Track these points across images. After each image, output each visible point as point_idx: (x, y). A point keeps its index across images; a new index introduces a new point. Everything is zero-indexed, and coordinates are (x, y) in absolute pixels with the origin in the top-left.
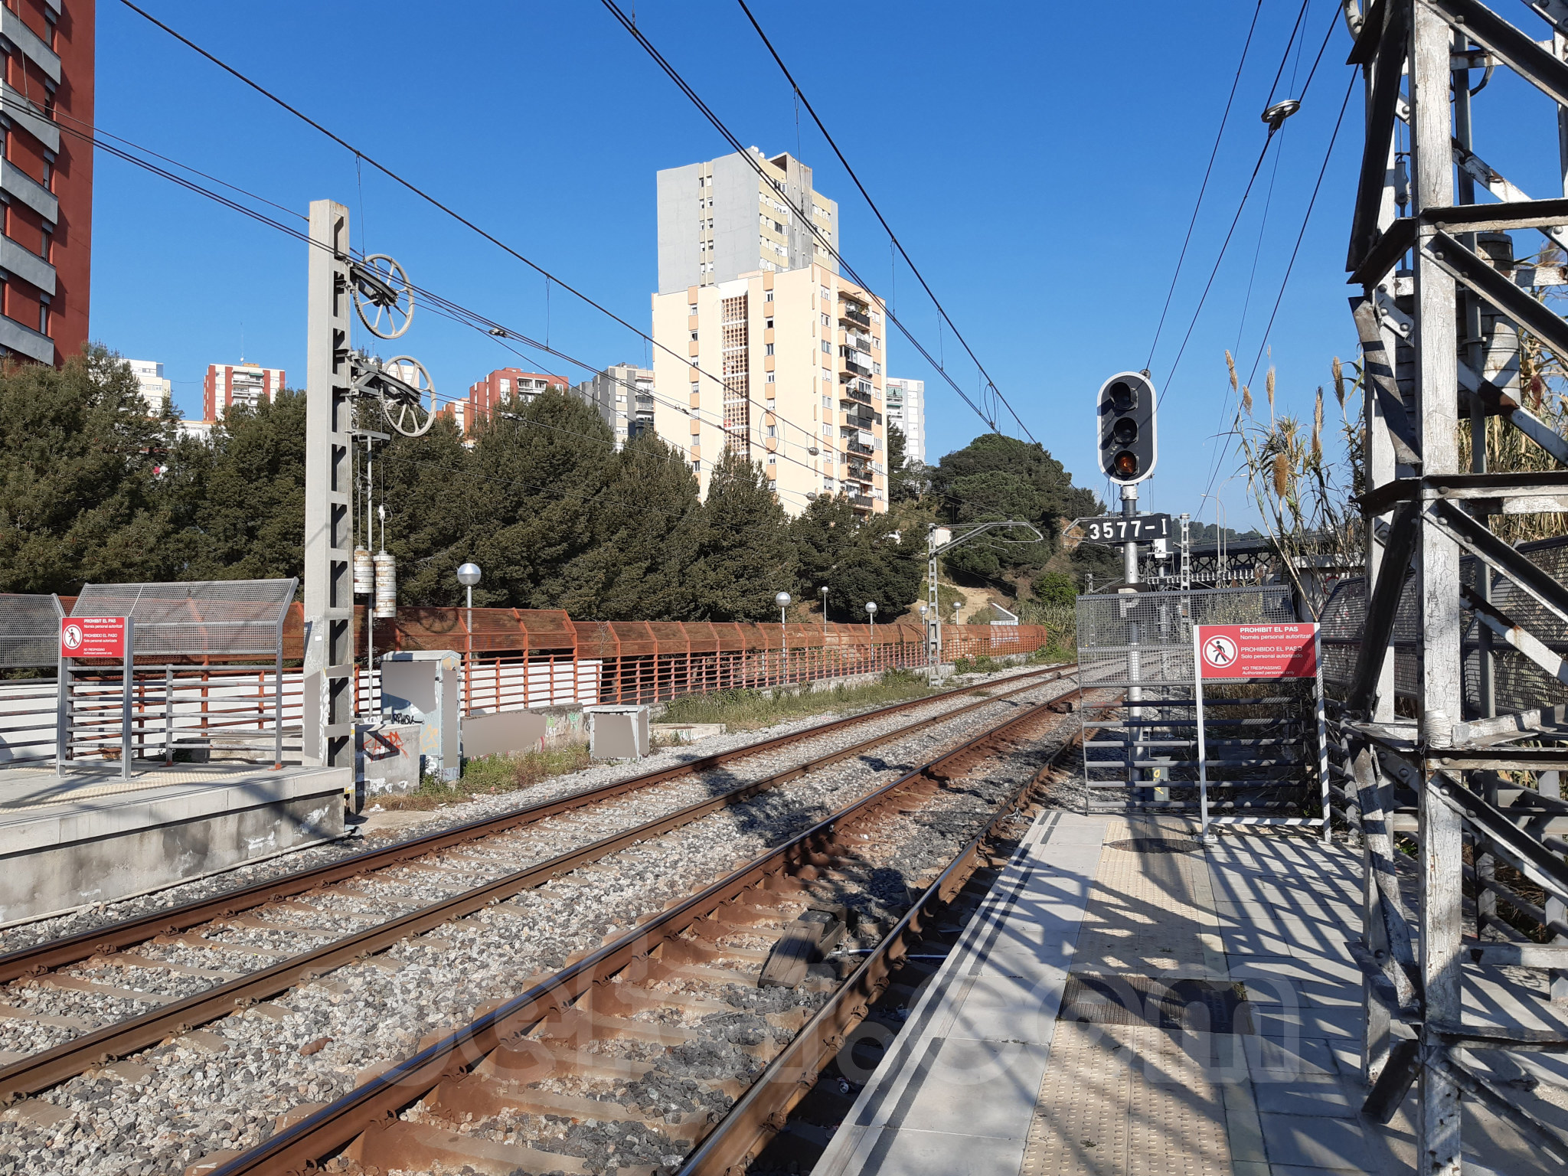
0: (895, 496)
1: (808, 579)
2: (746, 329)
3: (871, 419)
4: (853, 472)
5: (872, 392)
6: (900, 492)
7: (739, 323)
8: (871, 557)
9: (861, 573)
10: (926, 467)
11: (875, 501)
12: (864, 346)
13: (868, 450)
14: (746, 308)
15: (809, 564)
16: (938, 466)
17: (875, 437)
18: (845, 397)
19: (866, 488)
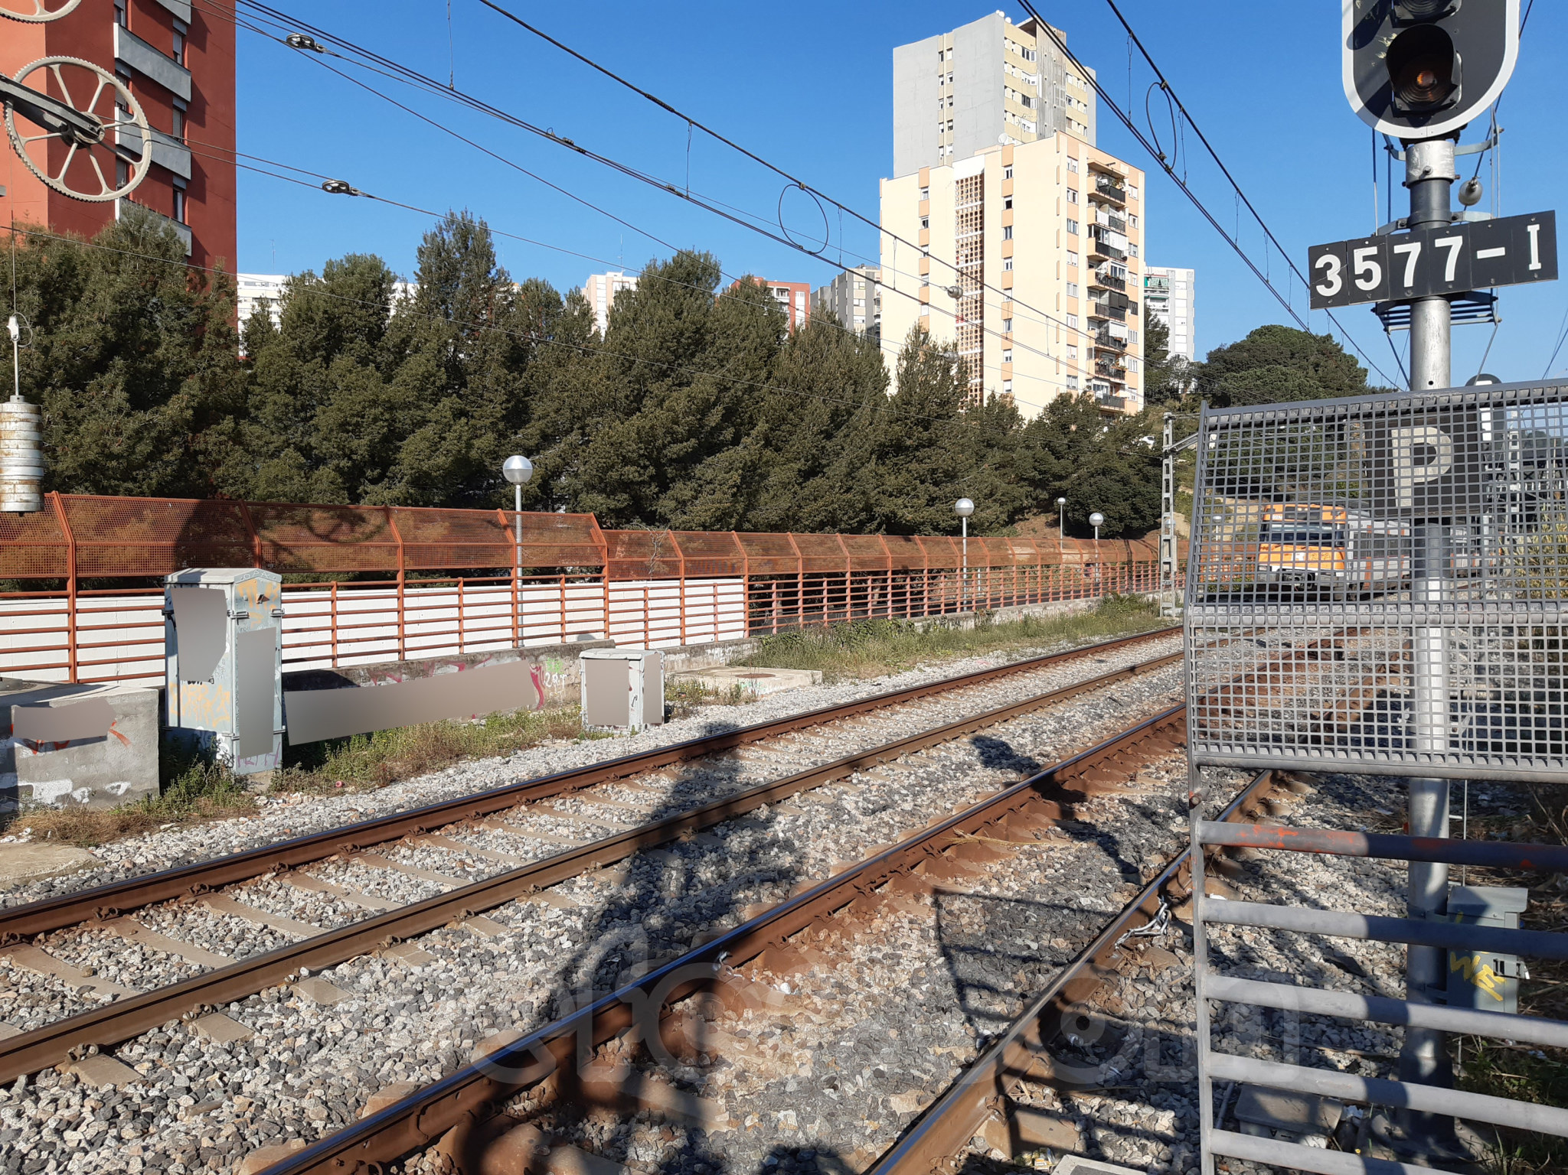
0: (1154, 395)
1: (1044, 489)
2: (982, 212)
3: (1124, 308)
4: (1102, 368)
5: (1127, 277)
6: (1160, 392)
7: (973, 205)
8: (1117, 464)
9: (1105, 482)
10: (1192, 364)
11: (1127, 403)
12: (1117, 225)
13: (1120, 343)
14: (982, 188)
15: (1045, 472)
16: (1205, 361)
17: (1130, 330)
18: (1094, 283)
19: (1117, 387)
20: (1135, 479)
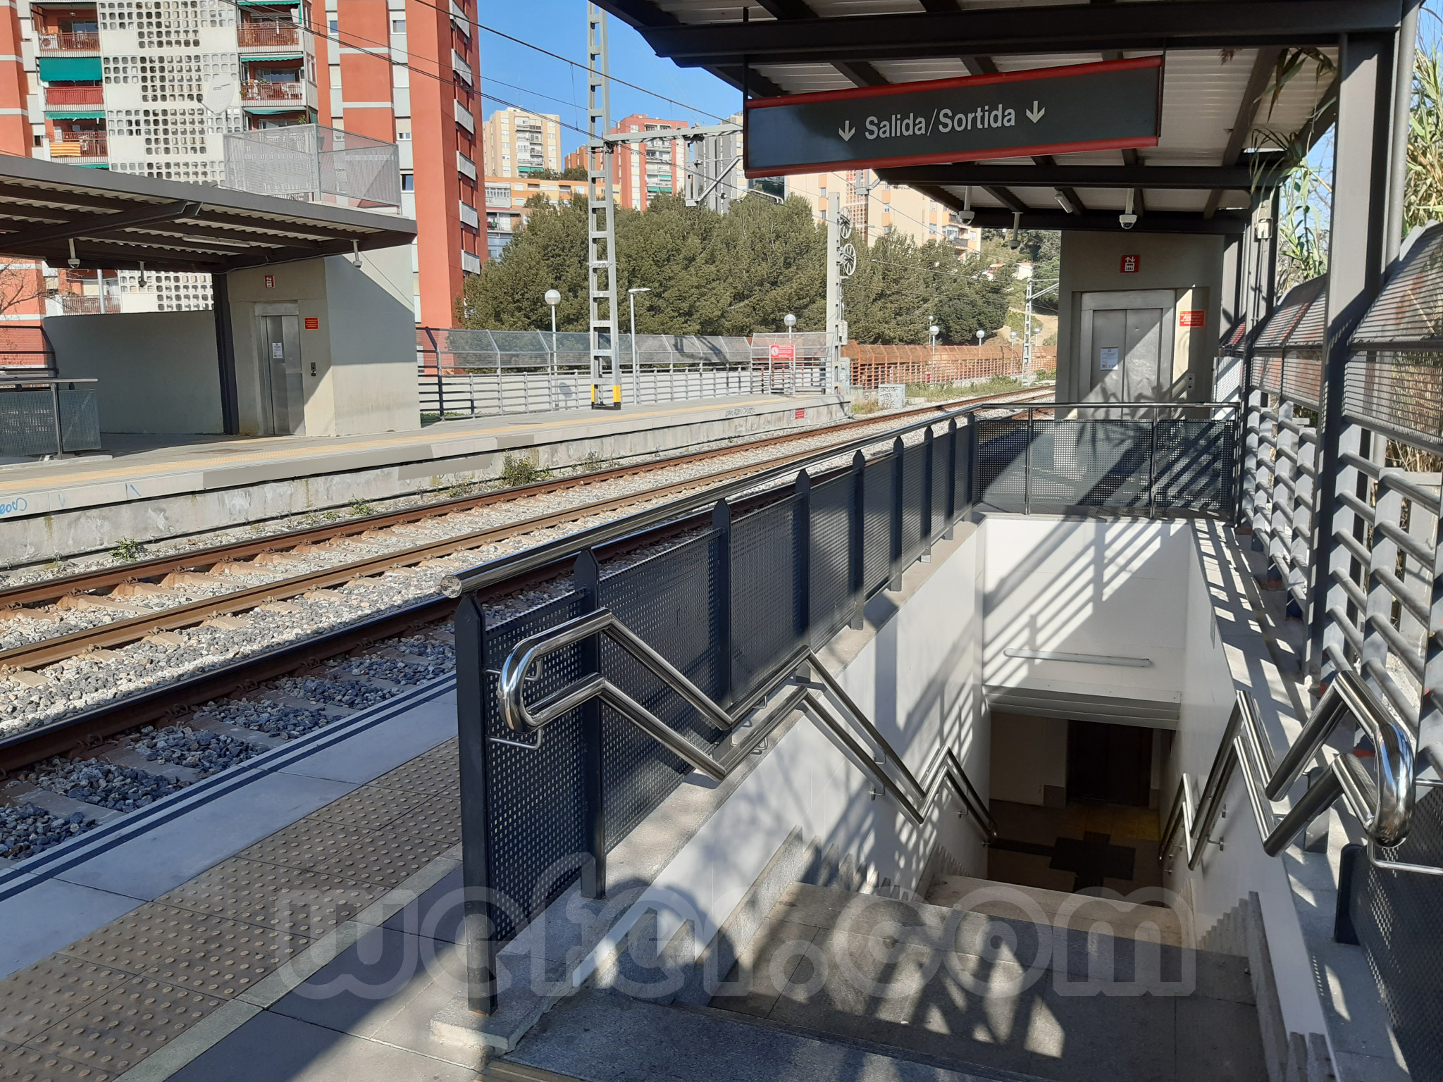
11: (969, 243)
19: (963, 231)
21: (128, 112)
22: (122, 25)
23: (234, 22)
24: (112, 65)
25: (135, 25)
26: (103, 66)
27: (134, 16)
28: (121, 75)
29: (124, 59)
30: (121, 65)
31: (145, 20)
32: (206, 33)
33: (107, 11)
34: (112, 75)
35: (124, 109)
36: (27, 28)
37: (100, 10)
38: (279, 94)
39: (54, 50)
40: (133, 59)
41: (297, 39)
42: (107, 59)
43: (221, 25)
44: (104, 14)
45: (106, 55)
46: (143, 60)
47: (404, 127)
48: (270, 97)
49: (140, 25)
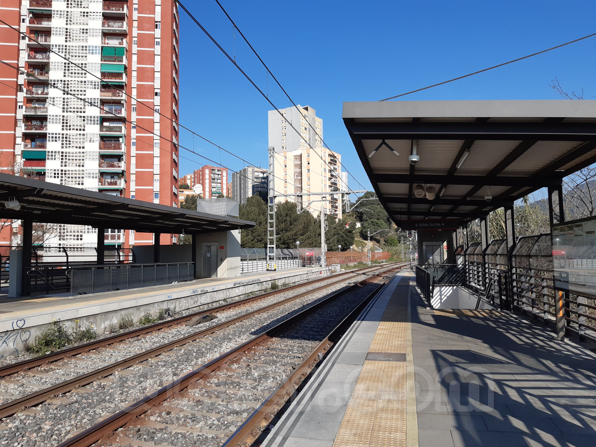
0: (344, 213)
2: (301, 164)
3: (337, 190)
4: (332, 206)
5: (337, 182)
7: (299, 162)
8: (340, 232)
11: (338, 215)
12: (335, 169)
13: (336, 200)
14: (301, 158)
16: (355, 202)
17: (338, 196)
18: (330, 184)
20: (345, 236)
21: (55, 170)
22: (56, 141)
23: (98, 141)
24: (50, 154)
25: (61, 141)
26: (47, 154)
27: (61, 138)
28: (53, 157)
29: (55, 152)
30: (54, 154)
31: (65, 139)
32: (87, 145)
33: (51, 136)
34: (50, 157)
35: (54, 169)
36: (19, 140)
37: (48, 135)
38: (112, 166)
39: (29, 148)
40: (59, 152)
41: (121, 148)
42: (49, 152)
43: (93, 142)
44: (49, 137)
45: (48, 150)
46: (62, 152)
47: (157, 177)
48: (109, 167)
49: (62, 141)
